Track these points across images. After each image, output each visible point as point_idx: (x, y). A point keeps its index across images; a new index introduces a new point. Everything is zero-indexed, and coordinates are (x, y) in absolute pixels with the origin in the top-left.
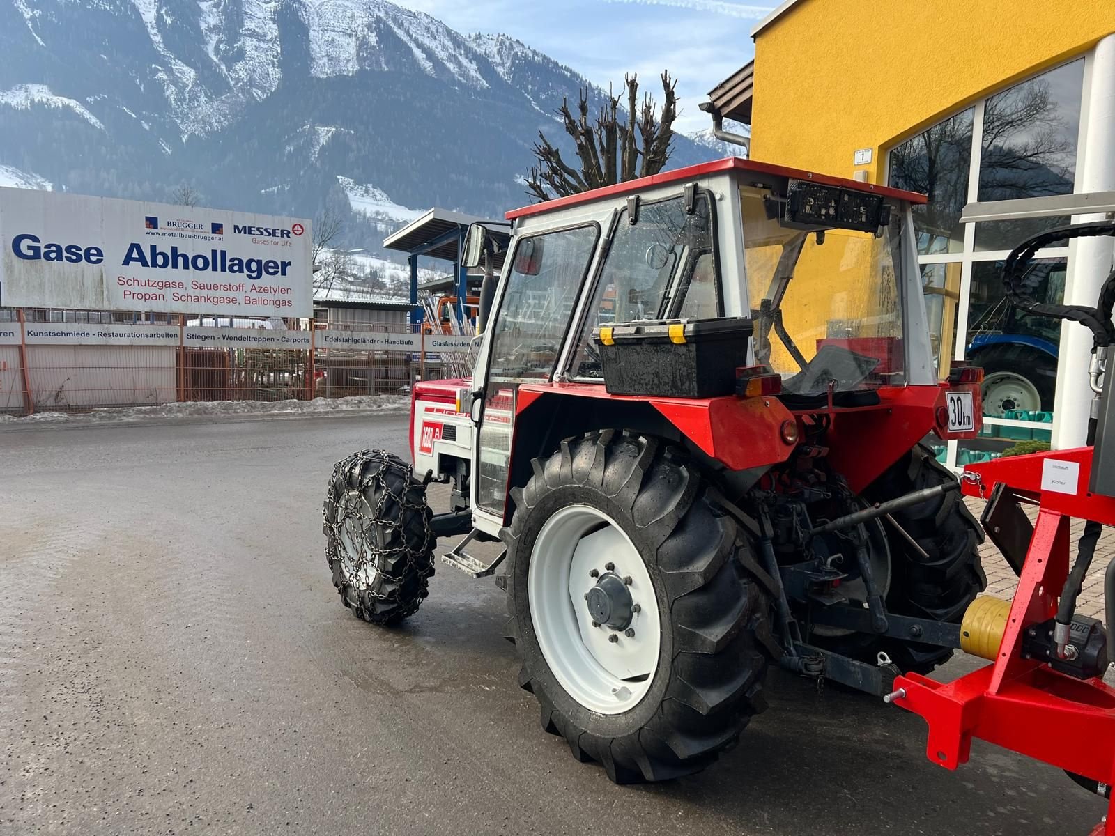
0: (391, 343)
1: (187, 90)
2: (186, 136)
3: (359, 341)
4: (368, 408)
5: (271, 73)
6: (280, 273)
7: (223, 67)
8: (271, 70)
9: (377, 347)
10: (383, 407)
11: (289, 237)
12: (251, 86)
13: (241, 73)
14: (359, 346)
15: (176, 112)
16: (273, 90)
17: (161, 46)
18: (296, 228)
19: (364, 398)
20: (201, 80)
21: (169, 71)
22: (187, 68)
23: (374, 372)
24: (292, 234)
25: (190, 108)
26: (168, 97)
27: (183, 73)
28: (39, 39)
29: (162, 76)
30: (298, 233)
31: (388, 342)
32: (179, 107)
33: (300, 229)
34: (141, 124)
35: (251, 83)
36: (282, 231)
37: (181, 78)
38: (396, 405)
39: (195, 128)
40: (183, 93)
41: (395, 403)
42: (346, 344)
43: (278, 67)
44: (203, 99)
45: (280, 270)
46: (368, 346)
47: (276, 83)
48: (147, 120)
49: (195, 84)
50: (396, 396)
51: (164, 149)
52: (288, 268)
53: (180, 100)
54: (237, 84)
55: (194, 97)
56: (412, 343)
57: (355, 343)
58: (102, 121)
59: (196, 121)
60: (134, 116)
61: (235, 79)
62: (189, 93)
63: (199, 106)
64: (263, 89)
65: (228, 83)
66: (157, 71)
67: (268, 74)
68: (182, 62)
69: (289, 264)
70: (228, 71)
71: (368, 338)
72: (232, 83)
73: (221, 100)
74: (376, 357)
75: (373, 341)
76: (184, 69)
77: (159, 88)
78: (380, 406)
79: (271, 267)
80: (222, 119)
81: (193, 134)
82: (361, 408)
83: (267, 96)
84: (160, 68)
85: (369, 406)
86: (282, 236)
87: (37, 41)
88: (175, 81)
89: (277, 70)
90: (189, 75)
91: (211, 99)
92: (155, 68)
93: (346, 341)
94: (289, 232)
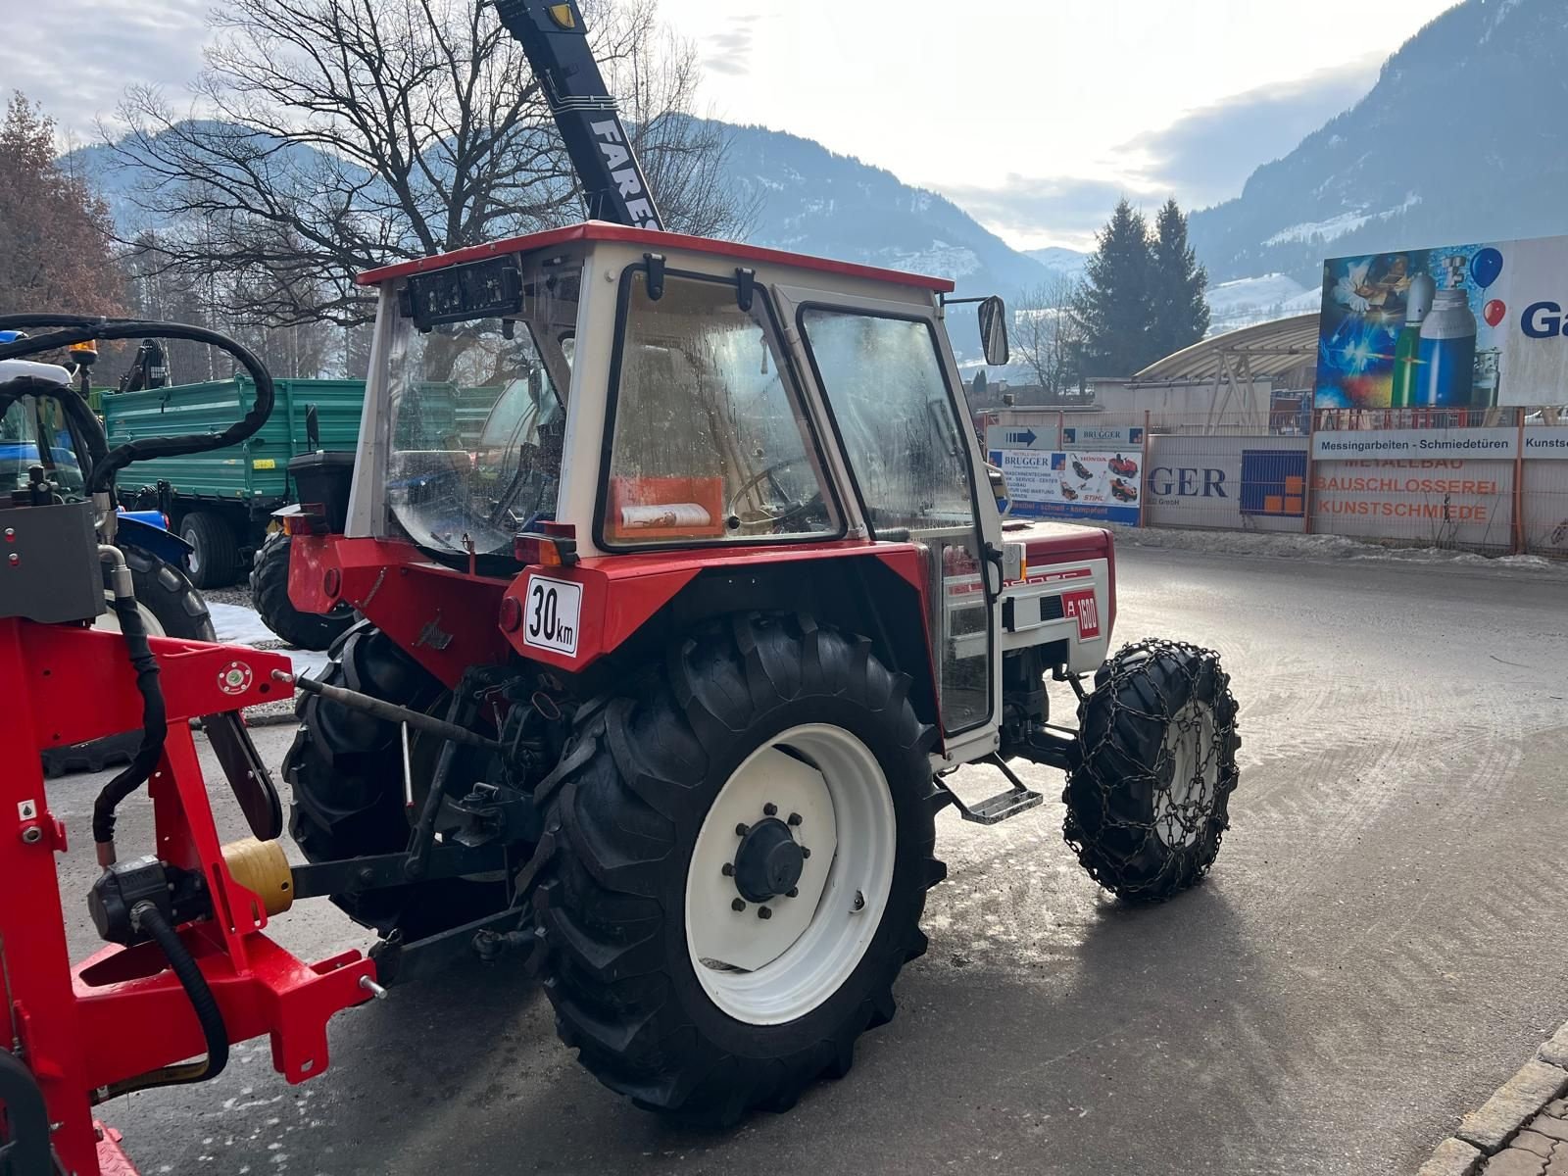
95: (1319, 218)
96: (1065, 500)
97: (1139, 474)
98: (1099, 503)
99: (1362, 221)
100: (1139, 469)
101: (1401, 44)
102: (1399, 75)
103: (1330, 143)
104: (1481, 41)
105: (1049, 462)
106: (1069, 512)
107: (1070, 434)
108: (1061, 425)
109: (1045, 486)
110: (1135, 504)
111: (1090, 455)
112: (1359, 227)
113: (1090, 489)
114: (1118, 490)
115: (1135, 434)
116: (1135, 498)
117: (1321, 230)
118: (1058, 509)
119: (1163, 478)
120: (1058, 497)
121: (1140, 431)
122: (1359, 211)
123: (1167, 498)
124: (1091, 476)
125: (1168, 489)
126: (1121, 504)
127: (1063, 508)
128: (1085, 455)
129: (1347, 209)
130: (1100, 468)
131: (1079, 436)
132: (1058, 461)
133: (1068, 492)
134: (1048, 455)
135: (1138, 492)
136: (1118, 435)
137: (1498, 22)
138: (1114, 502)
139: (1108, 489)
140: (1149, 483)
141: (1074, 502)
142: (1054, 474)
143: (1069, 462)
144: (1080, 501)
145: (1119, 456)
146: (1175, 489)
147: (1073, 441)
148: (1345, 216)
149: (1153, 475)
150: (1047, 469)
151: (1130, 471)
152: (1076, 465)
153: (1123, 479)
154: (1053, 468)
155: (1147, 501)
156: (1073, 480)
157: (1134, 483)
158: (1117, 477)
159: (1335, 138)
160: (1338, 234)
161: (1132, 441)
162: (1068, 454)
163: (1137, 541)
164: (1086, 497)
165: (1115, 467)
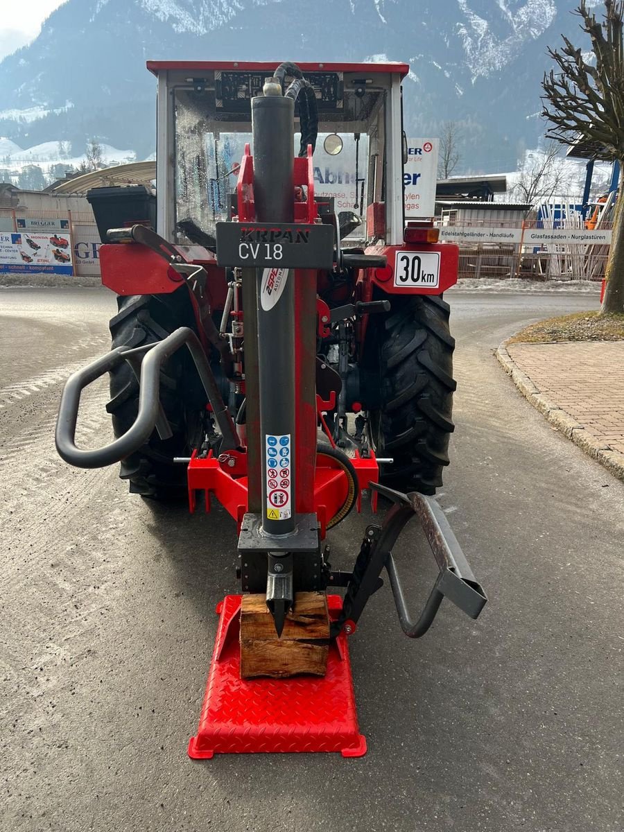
0: (495, 236)
1: (480, 39)
2: (475, 78)
3: (468, 235)
4: (467, 288)
5: (547, 11)
6: (412, 183)
7: (510, 14)
8: (548, 9)
9: (482, 239)
10: (479, 288)
11: (420, 154)
12: (530, 26)
13: (523, 17)
14: (469, 239)
15: (470, 59)
16: (547, 26)
17: (465, 6)
18: (426, 147)
19: (465, 280)
20: (492, 28)
21: (468, 26)
22: (482, 20)
23: (480, 260)
24: (423, 152)
25: (480, 54)
26: (466, 48)
27: (478, 25)
28: (383, 18)
29: (463, 31)
30: (428, 150)
31: (492, 235)
32: (473, 55)
33: (429, 146)
34: (444, 73)
35: (531, 23)
36: (416, 149)
37: (476, 30)
38: (489, 287)
39: (482, 71)
40: (477, 43)
41: (489, 285)
42: (457, 237)
43: (554, 6)
44: (491, 45)
45: (412, 181)
46: (476, 239)
47: (550, 21)
48: (448, 69)
49: (487, 33)
50: (492, 280)
51: (458, 92)
52: (418, 179)
53: (474, 49)
54: (519, 26)
55: (485, 44)
56: (513, 236)
57: (465, 236)
58: (418, 76)
59: (484, 64)
60: (440, 67)
61: (518, 22)
62: (481, 41)
63: (487, 51)
64: (539, 27)
65: (512, 27)
66: (460, 27)
67: (545, 13)
68: (480, 17)
69: (419, 175)
70: (513, 17)
71: (475, 232)
72: (515, 26)
73: (505, 43)
74: (484, 248)
75: (480, 235)
76: (479, 21)
77: (459, 41)
78: (476, 287)
79: (406, 179)
80: (504, 59)
81: (480, 76)
82: (461, 288)
83: (542, 33)
84: (462, 25)
85: (468, 286)
86: (416, 153)
87: (381, 20)
88: (472, 33)
89: (553, 8)
90: (482, 25)
91: (497, 44)
92: (459, 25)
93: (458, 234)
94: (421, 150)
95: (21, 108)
96: (25, 263)
97: (70, 246)
98: (47, 264)
99: (46, 113)
100: (69, 243)
101: (50, 13)
102: (51, 31)
103: (20, 63)
104: (91, 21)
105: (10, 239)
106: (28, 270)
107: (22, 223)
108: (14, 218)
109: (10, 254)
110: (70, 264)
111: (37, 235)
112: (44, 116)
113: (40, 256)
114: (58, 255)
115: (64, 224)
116: (69, 260)
117: (25, 114)
118: (21, 268)
119: (82, 249)
120: (20, 261)
121: (67, 222)
122: (42, 107)
123: (87, 260)
124: (40, 247)
125: (87, 256)
126: (61, 264)
127: (24, 268)
128: (34, 235)
129: (35, 104)
130: (44, 242)
131: (28, 223)
132: (16, 239)
133: (25, 257)
134: (9, 235)
135: (71, 256)
136: (53, 224)
137: (97, 12)
138: (56, 263)
139: (52, 256)
140: (76, 253)
141: (31, 263)
142: (15, 246)
143: (23, 239)
144: (35, 262)
145: (55, 236)
146: (91, 254)
147: (24, 226)
148: (35, 108)
149: (77, 247)
150: (10, 243)
151: (64, 244)
152: (29, 241)
153: (60, 249)
154: (13, 243)
155: (76, 262)
156: (29, 251)
157: (68, 252)
158: (56, 248)
159: (22, 61)
160: (34, 119)
161: (62, 227)
162: (22, 234)
163: (79, 284)
164: (38, 261)
165: (54, 243)
